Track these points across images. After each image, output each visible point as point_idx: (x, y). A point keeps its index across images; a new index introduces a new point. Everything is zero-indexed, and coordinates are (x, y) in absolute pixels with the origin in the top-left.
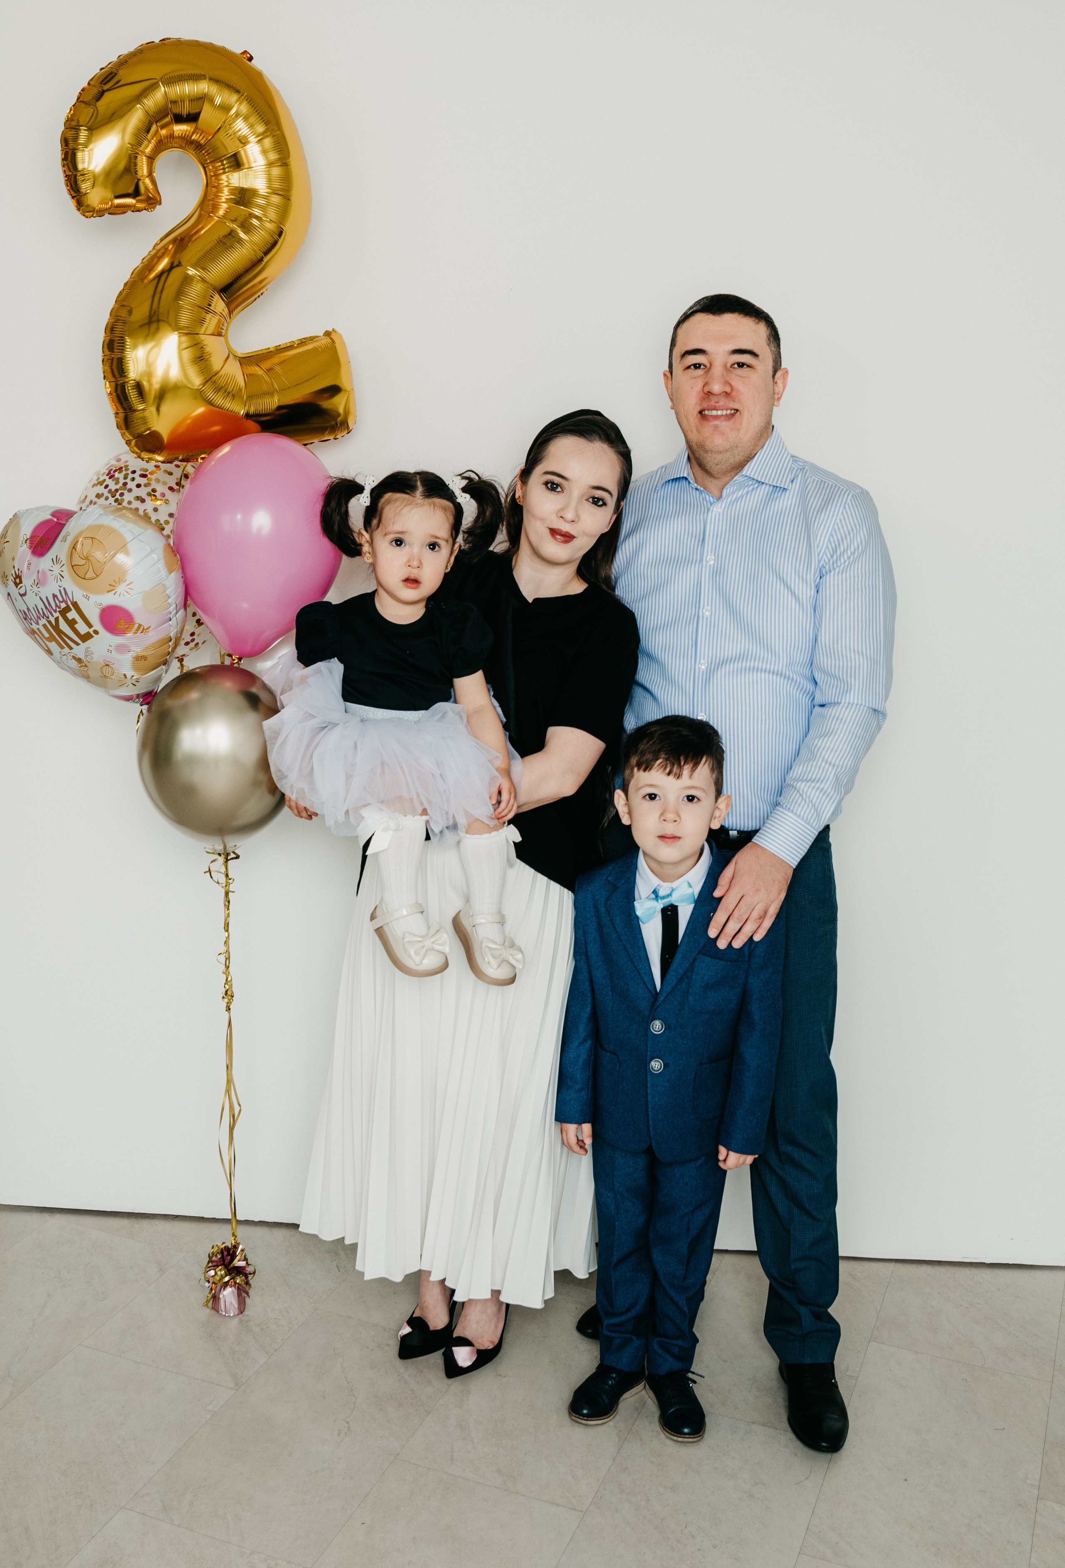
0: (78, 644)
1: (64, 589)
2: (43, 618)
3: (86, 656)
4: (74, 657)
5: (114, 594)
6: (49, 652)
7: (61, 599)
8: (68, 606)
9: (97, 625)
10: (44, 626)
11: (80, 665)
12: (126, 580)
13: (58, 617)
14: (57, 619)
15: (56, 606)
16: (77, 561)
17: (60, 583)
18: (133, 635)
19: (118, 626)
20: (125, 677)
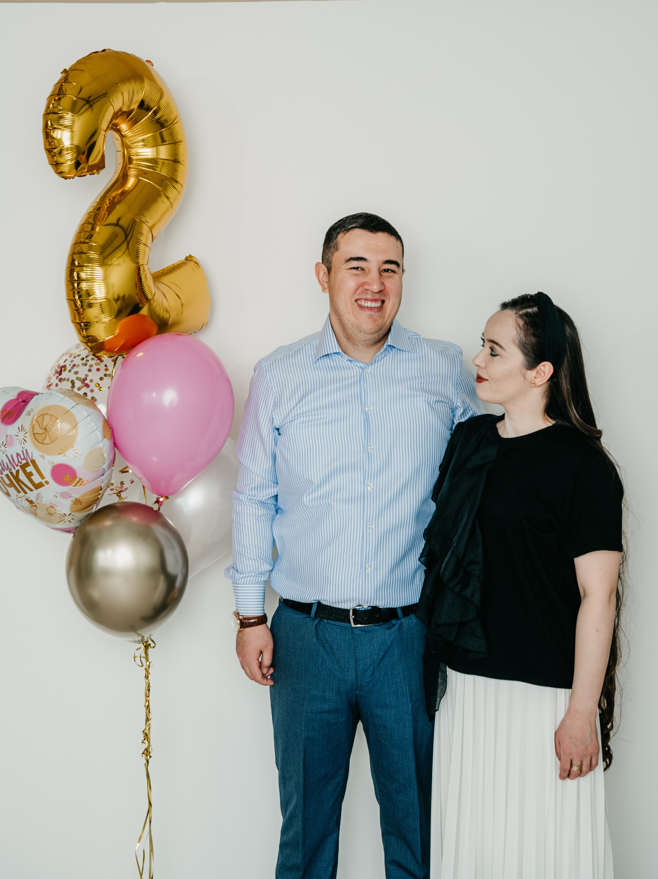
0: (31, 490)
1: (26, 450)
2: (7, 470)
3: (37, 499)
4: (27, 500)
5: (64, 456)
6: (8, 494)
7: (23, 457)
8: (28, 462)
9: (48, 477)
10: (7, 476)
11: (31, 505)
12: (73, 446)
13: (19, 469)
14: (17, 472)
15: (19, 461)
16: (38, 430)
17: (23, 445)
18: (75, 486)
19: (64, 479)
20: (64, 515)
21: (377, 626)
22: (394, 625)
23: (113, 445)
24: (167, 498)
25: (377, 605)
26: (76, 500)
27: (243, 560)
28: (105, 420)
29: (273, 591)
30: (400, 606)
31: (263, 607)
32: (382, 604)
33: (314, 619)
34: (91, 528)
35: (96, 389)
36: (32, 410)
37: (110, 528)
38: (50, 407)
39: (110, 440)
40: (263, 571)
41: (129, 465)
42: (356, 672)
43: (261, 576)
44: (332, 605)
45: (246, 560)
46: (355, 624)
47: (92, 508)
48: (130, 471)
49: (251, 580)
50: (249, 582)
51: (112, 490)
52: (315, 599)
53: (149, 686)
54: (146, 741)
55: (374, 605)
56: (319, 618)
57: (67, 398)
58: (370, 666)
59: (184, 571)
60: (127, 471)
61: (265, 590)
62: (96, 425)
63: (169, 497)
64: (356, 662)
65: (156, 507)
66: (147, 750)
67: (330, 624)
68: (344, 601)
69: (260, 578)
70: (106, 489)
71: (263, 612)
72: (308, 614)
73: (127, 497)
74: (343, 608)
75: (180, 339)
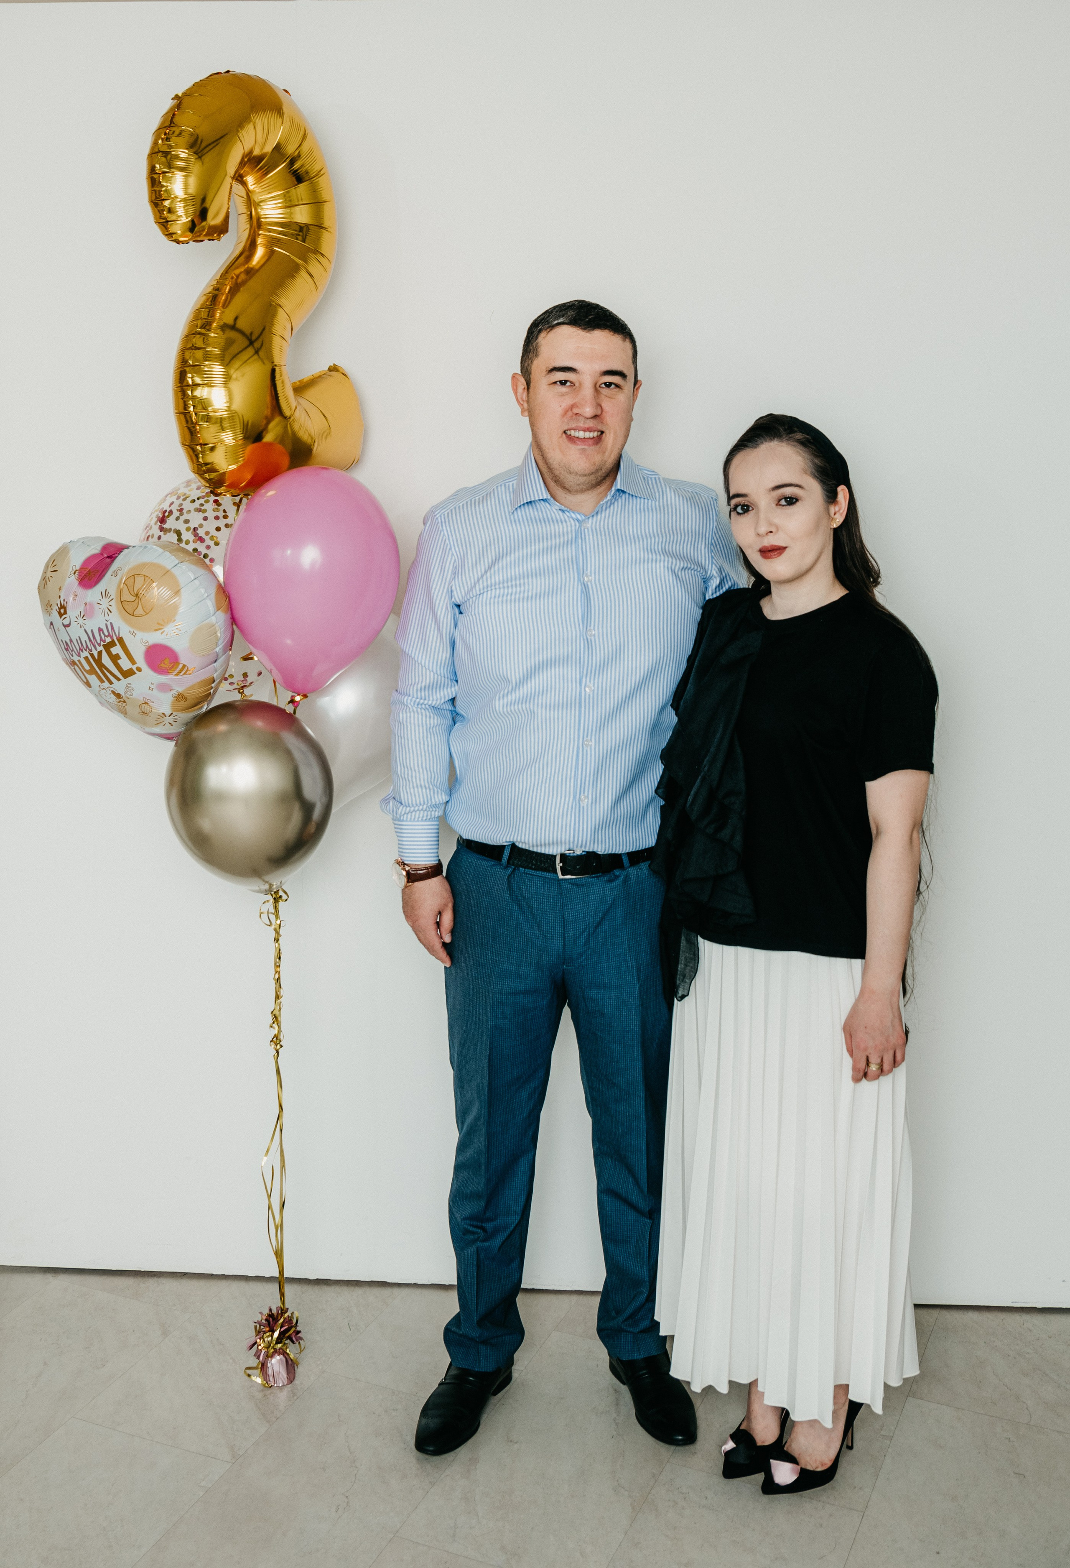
0: (119, 679)
1: (111, 623)
2: (86, 650)
3: (126, 692)
4: (113, 692)
5: (162, 633)
6: (88, 684)
7: (107, 634)
8: (113, 641)
9: (141, 662)
10: (86, 658)
11: (118, 700)
12: (175, 620)
13: (101, 651)
14: (100, 653)
15: (101, 639)
16: (127, 596)
17: (107, 617)
18: (177, 675)
19: (162, 665)
20: (163, 716)
21: (594, 877)
22: (617, 877)
23: (231, 620)
24: (305, 696)
25: (595, 850)
26: (179, 694)
27: (410, 789)
28: (220, 585)
29: (450, 829)
30: (627, 851)
31: (438, 853)
32: (601, 849)
33: (506, 868)
34: (199, 734)
35: (211, 543)
36: (120, 569)
37: (225, 735)
38: (143, 565)
39: (226, 613)
40: (438, 803)
41: (254, 650)
42: (564, 940)
43: (434, 809)
44: (531, 849)
45: (414, 788)
46: (563, 875)
47: (202, 707)
48: (256, 658)
49: (421, 815)
50: (419, 818)
51: (231, 684)
52: (508, 840)
53: (279, 953)
54: (275, 1025)
55: (591, 850)
56: (513, 865)
57: (167, 553)
58: (583, 932)
59: (325, 800)
60: (252, 658)
61: (438, 829)
62: (206, 591)
63: (308, 695)
64: (564, 925)
65: (289, 709)
66: (276, 1036)
67: (529, 874)
68: (549, 844)
69: (433, 813)
70: (220, 682)
71: (437, 859)
72: (498, 860)
73: (252, 695)
74: (547, 853)
75: (325, 473)
